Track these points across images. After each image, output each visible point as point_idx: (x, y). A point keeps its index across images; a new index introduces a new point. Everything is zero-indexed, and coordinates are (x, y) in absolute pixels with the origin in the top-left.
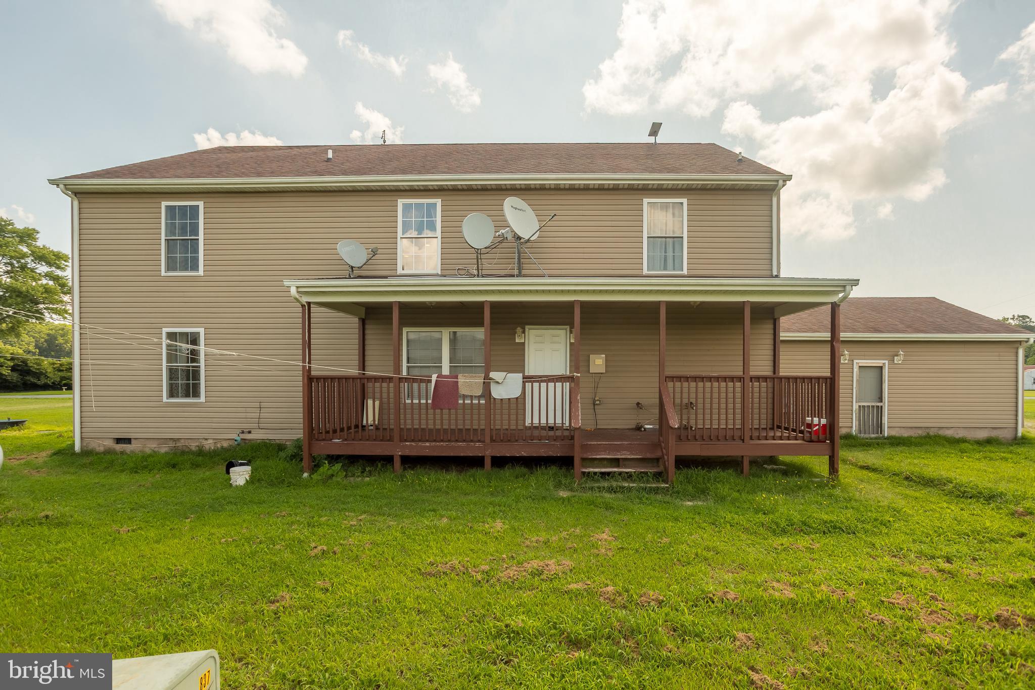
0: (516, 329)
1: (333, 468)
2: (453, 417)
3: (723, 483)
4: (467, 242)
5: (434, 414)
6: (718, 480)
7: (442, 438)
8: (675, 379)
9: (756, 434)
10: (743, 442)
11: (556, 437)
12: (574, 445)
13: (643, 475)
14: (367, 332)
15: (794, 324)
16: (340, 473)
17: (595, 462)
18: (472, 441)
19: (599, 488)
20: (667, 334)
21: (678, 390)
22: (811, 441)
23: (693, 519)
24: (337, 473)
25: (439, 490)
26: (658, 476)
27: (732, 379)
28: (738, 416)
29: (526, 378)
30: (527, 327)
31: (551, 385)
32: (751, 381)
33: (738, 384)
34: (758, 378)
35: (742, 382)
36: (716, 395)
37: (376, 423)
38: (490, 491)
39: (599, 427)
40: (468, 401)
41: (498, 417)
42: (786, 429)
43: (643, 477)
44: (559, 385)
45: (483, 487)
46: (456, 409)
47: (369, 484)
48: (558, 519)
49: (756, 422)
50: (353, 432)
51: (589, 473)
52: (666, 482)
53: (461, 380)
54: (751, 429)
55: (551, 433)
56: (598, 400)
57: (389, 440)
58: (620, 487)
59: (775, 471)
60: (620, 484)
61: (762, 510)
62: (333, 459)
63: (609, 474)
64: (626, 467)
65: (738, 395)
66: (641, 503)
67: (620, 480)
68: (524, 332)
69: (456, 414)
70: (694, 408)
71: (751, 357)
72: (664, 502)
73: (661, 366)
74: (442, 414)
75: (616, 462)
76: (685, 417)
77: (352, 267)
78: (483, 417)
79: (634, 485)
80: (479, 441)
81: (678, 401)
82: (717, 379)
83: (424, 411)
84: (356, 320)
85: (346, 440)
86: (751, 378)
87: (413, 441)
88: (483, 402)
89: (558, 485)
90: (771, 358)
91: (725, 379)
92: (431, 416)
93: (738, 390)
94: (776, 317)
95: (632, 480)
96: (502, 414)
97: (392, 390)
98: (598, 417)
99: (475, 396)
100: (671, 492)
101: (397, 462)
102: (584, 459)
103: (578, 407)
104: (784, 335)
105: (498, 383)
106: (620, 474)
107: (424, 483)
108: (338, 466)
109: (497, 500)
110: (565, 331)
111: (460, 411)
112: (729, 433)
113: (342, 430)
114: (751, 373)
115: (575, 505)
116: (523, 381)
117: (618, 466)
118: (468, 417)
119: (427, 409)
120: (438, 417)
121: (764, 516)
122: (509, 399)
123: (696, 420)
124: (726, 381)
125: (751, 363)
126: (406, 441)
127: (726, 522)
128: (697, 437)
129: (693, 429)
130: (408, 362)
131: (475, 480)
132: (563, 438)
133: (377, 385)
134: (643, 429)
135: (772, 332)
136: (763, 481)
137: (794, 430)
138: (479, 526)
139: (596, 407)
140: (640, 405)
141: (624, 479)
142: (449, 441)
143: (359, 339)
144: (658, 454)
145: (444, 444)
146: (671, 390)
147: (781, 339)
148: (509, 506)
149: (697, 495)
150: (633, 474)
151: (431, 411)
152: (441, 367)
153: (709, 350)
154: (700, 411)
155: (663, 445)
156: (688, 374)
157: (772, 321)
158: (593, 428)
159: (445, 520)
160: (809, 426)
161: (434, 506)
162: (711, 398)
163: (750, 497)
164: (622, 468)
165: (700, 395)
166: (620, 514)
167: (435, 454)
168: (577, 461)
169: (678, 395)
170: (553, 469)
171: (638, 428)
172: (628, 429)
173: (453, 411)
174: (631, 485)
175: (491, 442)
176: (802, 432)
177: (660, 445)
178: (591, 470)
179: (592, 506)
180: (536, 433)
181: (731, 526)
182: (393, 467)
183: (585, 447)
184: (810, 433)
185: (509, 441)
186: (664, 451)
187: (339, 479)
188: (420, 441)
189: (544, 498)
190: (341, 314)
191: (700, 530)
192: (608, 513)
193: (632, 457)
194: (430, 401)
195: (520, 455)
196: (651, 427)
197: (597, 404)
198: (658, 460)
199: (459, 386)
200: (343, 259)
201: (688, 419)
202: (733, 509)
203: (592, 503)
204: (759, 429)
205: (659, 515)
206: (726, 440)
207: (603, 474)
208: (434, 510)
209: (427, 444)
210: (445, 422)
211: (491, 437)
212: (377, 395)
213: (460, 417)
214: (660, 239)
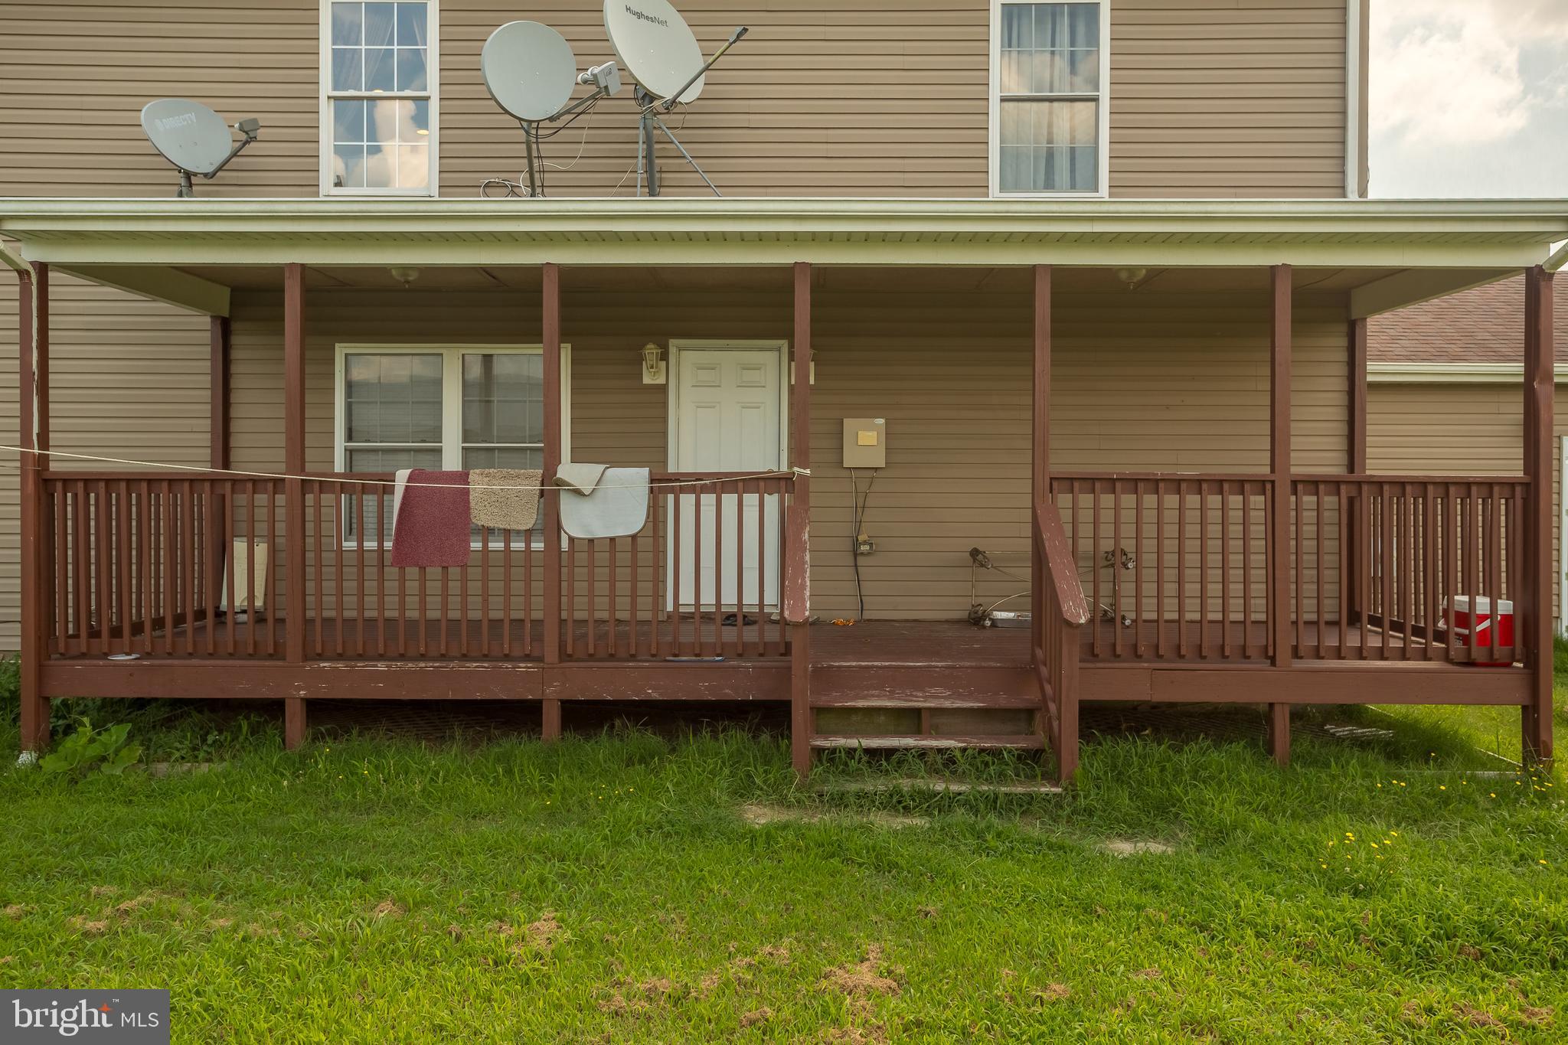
0: (643, 346)
1: (104, 737)
2: (454, 587)
3: (1220, 784)
4: (494, 98)
5: (403, 580)
6: (1204, 774)
7: (422, 650)
8: (1076, 485)
9: (1309, 641)
10: (1273, 663)
11: (745, 645)
12: (790, 668)
13: (988, 759)
14: (235, 354)
15: (1394, 339)
16: (124, 752)
17: (854, 718)
18: (507, 658)
19: (861, 795)
20: (1054, 363)
21: (1085, 516)
22: (1470, 663)
23: (1139, 908)
24: (117, 752)
25: (401, 803)
26: (1033, 761)
27: (1240, 485)
28: (1258, 589)
29: (660, 481)
30: (673, 344)
31: (729, 500)
32: (1295, 492)
33: (1258, 501)
34: (1314, 484)
35: (1269, 493)
36: (1192, 530)
37: (259, 603)
38: (546, 808)
39: (867, 615)
40: (496, 545)
41: (581, 587)
42: (1398, 627)
43: (987, 764)
44: (751, 499)
45: (530, 792)
46: (464, 567)
47: (205, 784)
48: (730, 907)
49: (1309, 604)
50: (190, 633)
51: (833, 751)
52: (1053, 778)
53: (478, 485)
54: (1295, 623)
55: (730, 634)
56: (865, 543)
57: (271, 657)
58: (921, 792)
59: (1363, 744)
60: (920, 784)
61: (1346, 881)
62: (112, 710)
63: (889, 752)
64: (940, 734)
65: (1258, 530)
66: (982, 850)
67: (923, 773)
68: (664, 357)
69: (464, 580)
70: (1130, 565)
71: (1293, 425)
72: (1051, 847)
73: (1039, 448)
74: (423, 580)
75: (912, 720)
76: (1105, 589)
77: (188, 175)
78: (538, 587)
79: (963, 788)
80: (527, 658)
81: (1085, 545)
82: (1198, 484)
83: (371, 572)
84: (205, 321)
85: (148, 655)
86: (1295, 483)
87: (340, 657)
88: (538, 545)
89: (743, 791)
90: (1343, 428)
91: (1219, 484)
92: (392, 586)
93: (1258, 516)
94: (1353, 318)
95: (954, 773)
96: (591, 580)
97: (281, 513)
98: (867, 589)
99: (518, 532)
100: (1068, 810)
101: (295, 719)
102: (819, 711)
103: (804, 563)
104: (1376, 370)
105: (578, 492)
106: (922, 753)
107: (363, 781)
108: (117, 733)
109: (556, 836)
110: (776, 354)
111: (474, 573)
112: (1234, 638)
113: (137, 628)
114: (1294, 470)
115: (784, 855)
116: (652, 490)
117: (918, 732)
118: (496, 587)
119: (382, 565)
120: (412, 586)
121: (1357, 903)
122: (612, 539)
123: (1138, 596)
124: (1221, 492)
125: (1295, 442)
126: (321, 657)
127: (1240, 923)
128: (1142, 649)
129: (1128, 622)
130: (350, 437)
131: (509, 772)
132: (763, 650)
133: (261, 499)
134: (988, 623)
135: (1343, 356)
136: (1333, 778)
137: (1418, 632)
138: (482, 935)
139: (861, 560)
140: (980, 557)
141: (934, 771)
142: (443, 657)
143: (213, 374)
144: (1030, 696)
145: (429, 666)
146: (1066, 515)
147: (1370, 378)
148: (592, 857)
149: (1145, 820)
150: (958, 754)
151: (391, 572)
152: (439, 451)
153: (1168, 407)
154: (1149, 574)
155: (1044, 671)
156: (1114, 471)
157: (1343, 328)
158: (853, 616)
159: (384, 912)
160: (1464, 619)
161: (368, 861)
162: (1181, 538)
163: (1303, 832)
164: (930, 736)
165: (1149, 530)
166: (918, 888)
167: (404, 695)
168: (799, 716)
169: (1085, 530)
170: (735, 739)
171: (976, 619)
172: (947, 621)
173: (454, 572)
174: (955, 788)
175: (561, 661)
176: (1440, 636)
177: (1036, 671)
178: (841, 742)
179: (835, 861)
180: (687, 635)
181: (1258, 935)
182: (283, 732)
183: (823, 677)
184: (1466, 640)
185: (612, 657)
186: (1048, 688)
187: (118, 772)
188: (361, 657)
189: (698, 830)
190: (162, 306)
191: (1162, 949)
192: (883, 885)
193: (958, 704)
194: (388, 545)
195: (643, 697)
196: (1011, 615)
197: (862, 554)
198: (1029, 713)
199: (472, 504)
200: (160, 154)
201: (1115, 594)
202: (1257, 873)
203: (834, 849)
204: (1316, 623)
205: (1036, 892)
206: (1224, 657)
207: (870, 752)
208: (364, 875)
209: (381, 666)
210: (434, 601)
211: (562, 646)
212: (261, 528)
213: (474, 587)
214: (1035, 105)
